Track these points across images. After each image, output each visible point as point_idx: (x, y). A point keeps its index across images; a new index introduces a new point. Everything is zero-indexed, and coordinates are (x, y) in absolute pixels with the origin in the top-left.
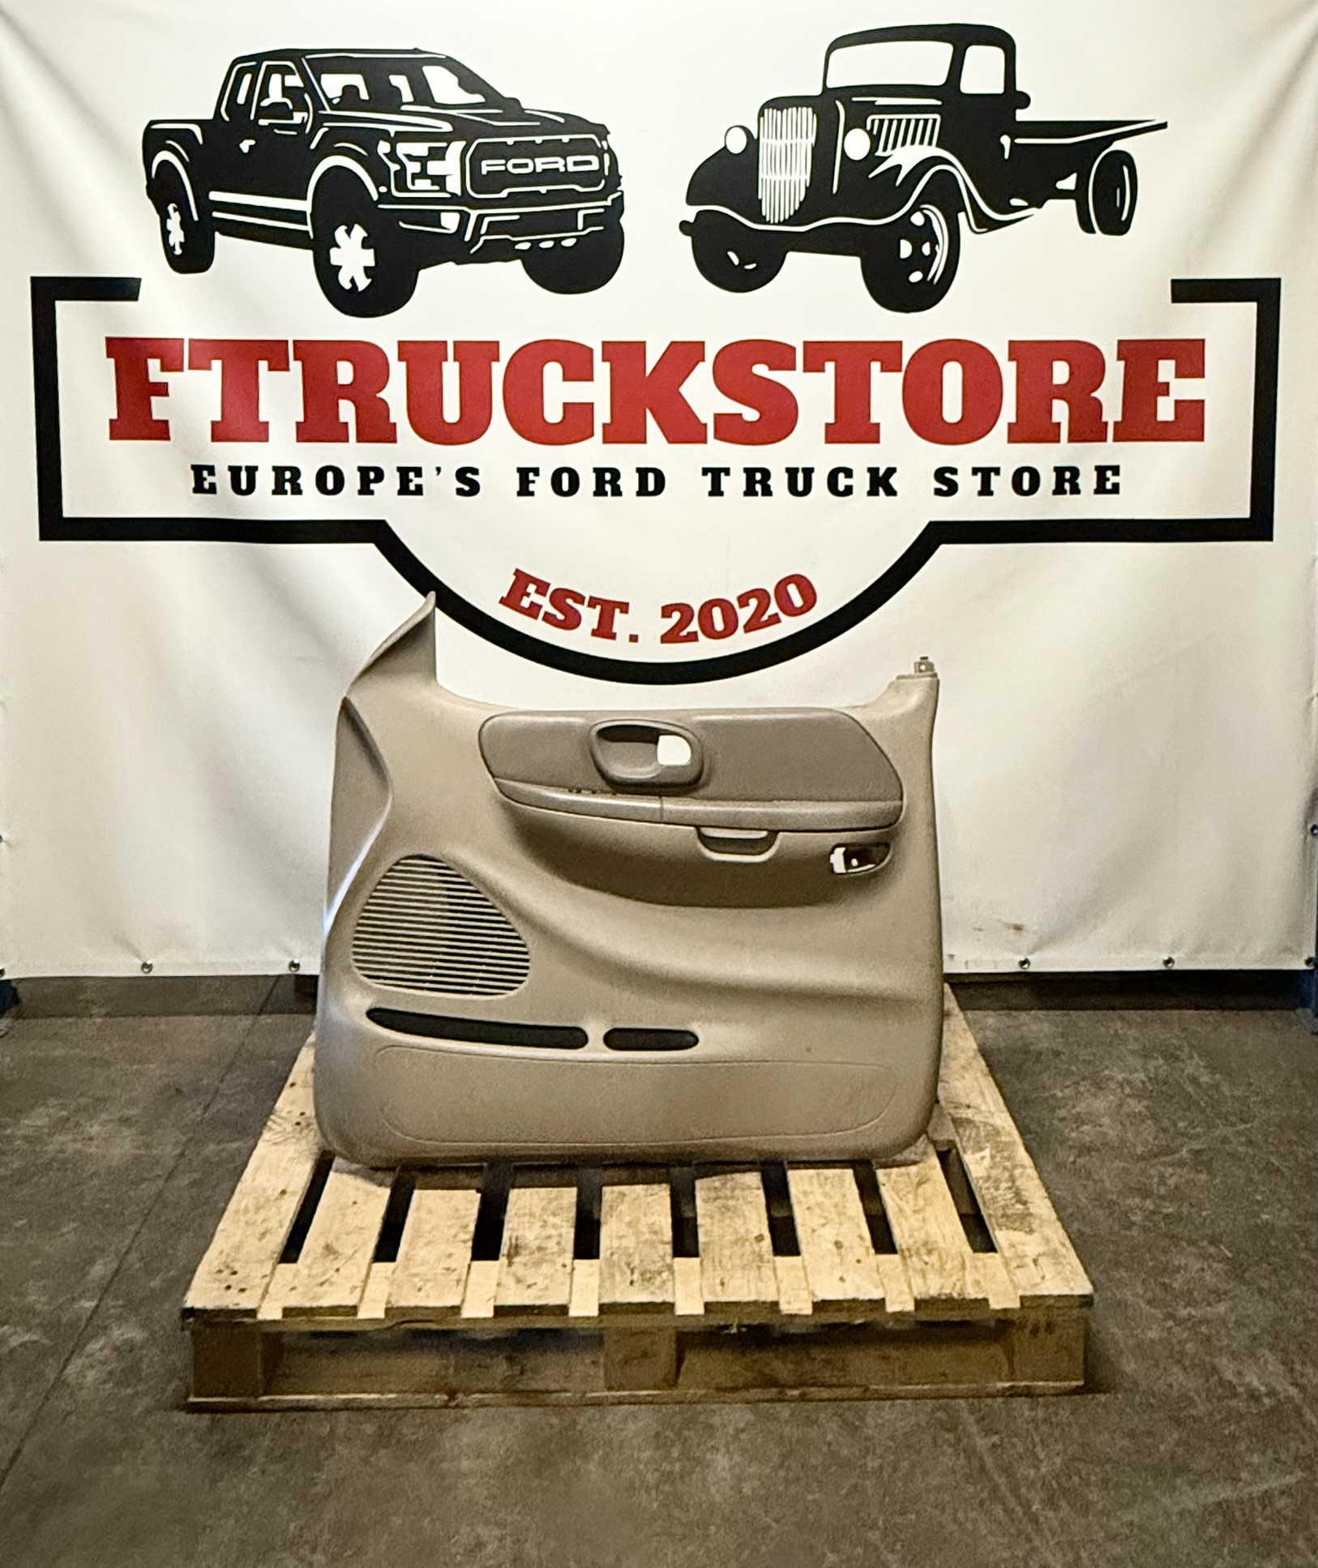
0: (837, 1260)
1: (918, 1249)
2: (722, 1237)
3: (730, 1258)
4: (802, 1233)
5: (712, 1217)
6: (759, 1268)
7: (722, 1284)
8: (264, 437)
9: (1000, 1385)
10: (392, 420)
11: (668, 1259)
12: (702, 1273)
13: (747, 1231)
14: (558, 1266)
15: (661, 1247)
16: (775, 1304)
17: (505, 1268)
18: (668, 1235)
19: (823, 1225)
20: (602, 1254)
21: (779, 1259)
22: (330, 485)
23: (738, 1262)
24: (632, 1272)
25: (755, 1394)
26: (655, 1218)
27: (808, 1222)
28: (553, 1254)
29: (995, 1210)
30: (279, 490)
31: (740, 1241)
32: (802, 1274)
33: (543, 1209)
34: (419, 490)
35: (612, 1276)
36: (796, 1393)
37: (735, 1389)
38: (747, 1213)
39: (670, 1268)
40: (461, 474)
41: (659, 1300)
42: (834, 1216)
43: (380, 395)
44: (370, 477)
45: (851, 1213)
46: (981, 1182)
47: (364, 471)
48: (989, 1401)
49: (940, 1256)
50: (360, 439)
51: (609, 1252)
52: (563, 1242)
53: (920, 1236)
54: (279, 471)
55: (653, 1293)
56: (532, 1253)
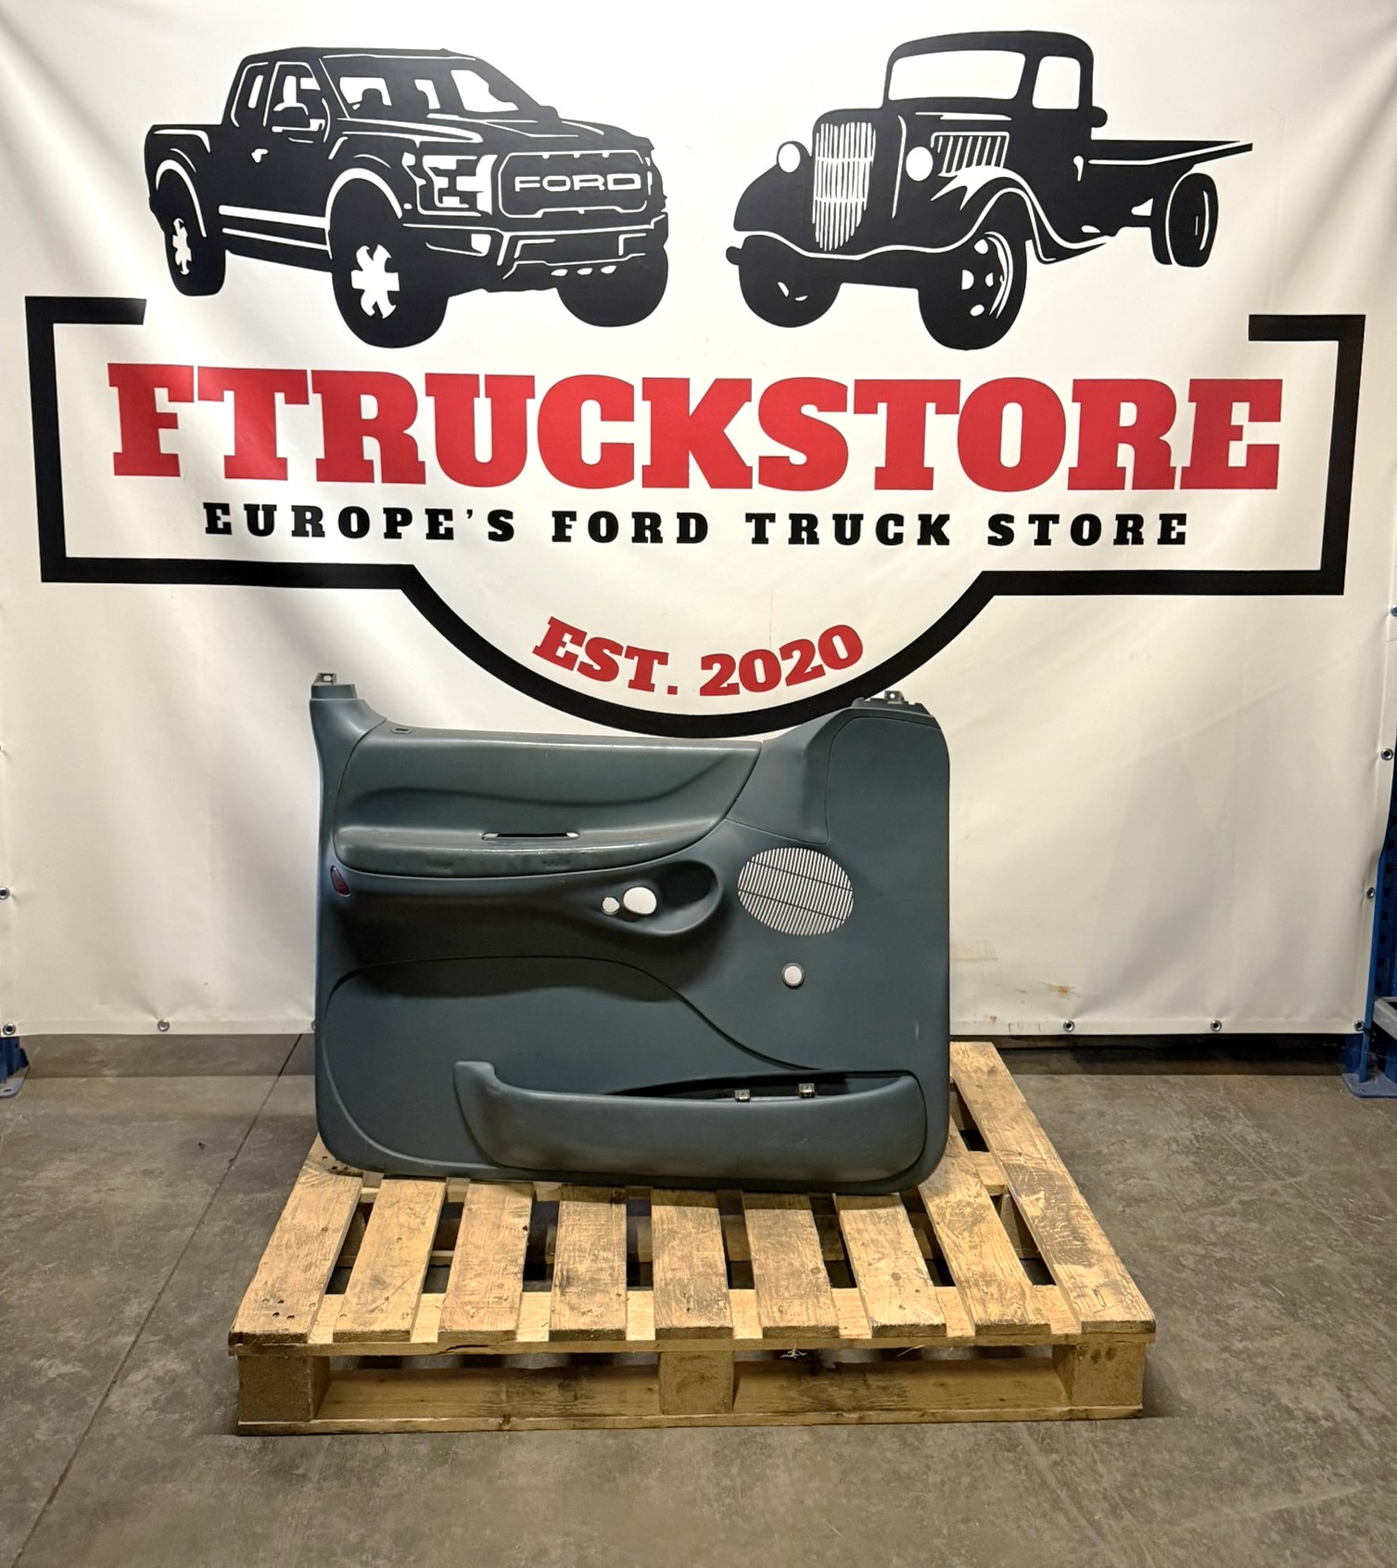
0: (895, 1290)
1: (976, 1280)
2: (777, 1269)
3: (787, 1288)
4: (858, 1266)
5: (765, 1252)
6: (817, 1297)
7: (781, 1311)
8: (284, 476)
9: (1058, 1409)
10: (420, 459)
11: (725, 1289)
12: (759, 1302)
13: (802, 1266)
14: (615, 1297)
15: (714, 1279)
16: (836, 1329)
17: (558, 1298)
18: (722, 1268)
19: (879, 1259)
20: (656, 1285)
21: (835, 1291)
22: (354, 528)
23: (794, 1291)
24: (688, 1301)
25: (812, 1417)
26: (706, 1254)
27: (864, 1256)
28: (606, 1284)
29: (1052, 1245)
30: (299, 531)
31: (796, 1274)
32: (860, 1303)
33: (592, 1245)
34: (449, 534)
35: (669, 1304)
36: (854, 1416)
37: (794, 1412)
38: (801, 1249)
39: (726, 1297)
40: (494, 517)
41: (718, 1326)
42: (889, 1250)
43: (406, 432)
44: (397, 520)
45: (905, 1248)
46: (1037, 1221)
47: (390, 513)
48: (1048, 1424)
49: (999, 1285)
50: (385, 479)
51: (663, 1283)
52: (616, 1274)
53: (980, 1269)
54: (299, 511)
55: (710, 1319)
56: (585, 1284)
